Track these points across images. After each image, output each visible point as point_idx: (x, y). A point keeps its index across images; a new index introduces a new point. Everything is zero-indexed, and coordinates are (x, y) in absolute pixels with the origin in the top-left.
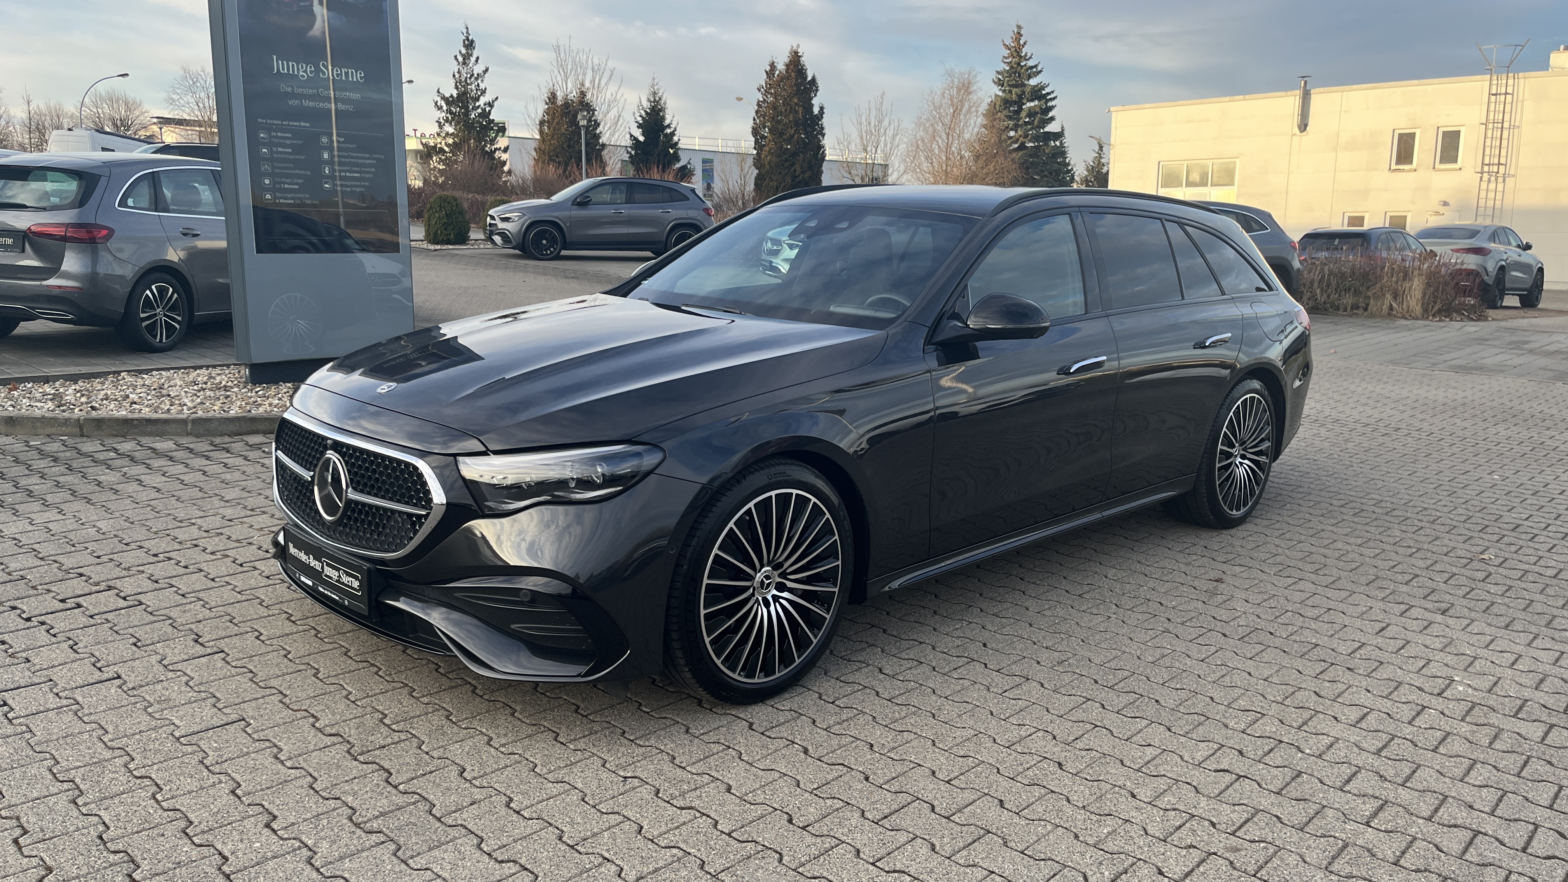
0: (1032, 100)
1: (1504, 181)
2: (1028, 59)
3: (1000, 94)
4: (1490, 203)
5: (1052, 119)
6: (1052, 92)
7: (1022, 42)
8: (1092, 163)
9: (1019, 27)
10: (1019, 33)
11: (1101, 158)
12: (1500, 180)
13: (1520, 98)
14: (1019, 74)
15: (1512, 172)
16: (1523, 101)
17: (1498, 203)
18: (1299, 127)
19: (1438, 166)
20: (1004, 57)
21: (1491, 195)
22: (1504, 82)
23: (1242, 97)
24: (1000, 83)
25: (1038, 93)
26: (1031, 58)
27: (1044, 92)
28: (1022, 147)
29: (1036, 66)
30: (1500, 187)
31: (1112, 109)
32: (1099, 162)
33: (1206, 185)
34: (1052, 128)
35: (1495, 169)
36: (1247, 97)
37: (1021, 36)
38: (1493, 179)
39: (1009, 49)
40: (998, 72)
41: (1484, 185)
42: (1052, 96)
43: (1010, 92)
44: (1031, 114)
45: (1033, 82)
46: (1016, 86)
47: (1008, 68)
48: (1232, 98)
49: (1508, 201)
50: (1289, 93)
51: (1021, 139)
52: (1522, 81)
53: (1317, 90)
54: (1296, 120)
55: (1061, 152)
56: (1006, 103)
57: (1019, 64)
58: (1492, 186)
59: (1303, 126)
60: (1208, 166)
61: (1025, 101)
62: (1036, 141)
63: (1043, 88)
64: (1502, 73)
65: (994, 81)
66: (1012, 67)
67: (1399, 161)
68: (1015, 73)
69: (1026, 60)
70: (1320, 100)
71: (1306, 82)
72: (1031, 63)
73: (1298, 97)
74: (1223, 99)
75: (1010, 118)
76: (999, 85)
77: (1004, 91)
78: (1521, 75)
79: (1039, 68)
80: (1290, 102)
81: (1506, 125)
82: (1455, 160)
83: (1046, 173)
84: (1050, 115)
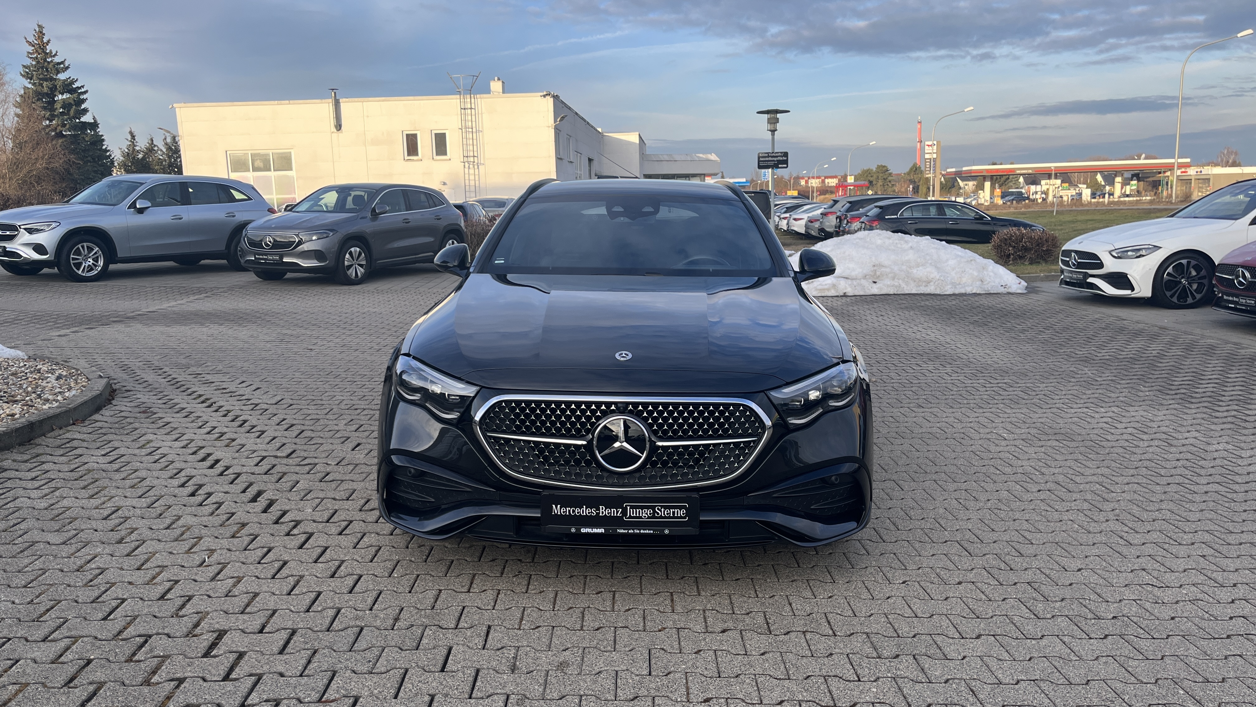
0: (62, 94)
1: (478, 168)
2: (54, 56)
3: (30, 86)
4: (472, 183)
5: (85, 111)
6: (83, 87)
7: (45, 40)
8: (127, 150)
9: (39, 26)
10: (41, 32)
11: (135, 146)
12: (476, 167)
13: (480, 112)
14: (47, 70)
15: (482, 162)
16: (482, 114)
17: (477, 182)
18: (336, 127)
19: (436, 157)
20: (28, 53)
21: (472, 177)
22: (469, 100)
23: (288, 102)
24: (28, 76)
25: (68, 87)
26: (56, 55)
27: (74, 86)
28: (60, 135)
29: (62, 63)
30: (477, 171)
31: (175, 105)
32: (134, 149)
33: (269, 170)
34: (87, 118)
35: (472, 159)
36: (291, 102)
37: (44, 34)
38: (471, 166)
39: (33, 46)
40: (24, 66)
41: (466, 170)
42: (83, 90)
43: (41, 85)
44: (66, 105)
45: (62, 76)
46: (46, 80)
47: (34, 63)
48: (279, 102)
49: (482, 181)
50: (324, 101)
51: (59, 128)
52: (479, 100)
53: (344, 100)
54: (333, 122)
55: (99, 140)
56: (39, 95)
57: (45, 60)
58: (472, 171)
59: (339, 127)
60: (268, 155)
61: (57, 93)
62: (75, 130)
63: (72, 82)
64: (467, 94)
65: (21, 74)
66: (38, 62)
67: (409, 154)
68: (42, 68)
69: (51, 57)
70: (346, 106)
71: (335, 93)
72: (57, 59)
73: (331, 104)
74: (272, 102)
75: (45, 108)
76: (27, 78)
77: (34, 84)
78: (478, 96)
79: (67, 64)
80: (325, 108)
81: (474, 130)
82: (445, 153)
83: (89, 158)
84: (83, 106)
